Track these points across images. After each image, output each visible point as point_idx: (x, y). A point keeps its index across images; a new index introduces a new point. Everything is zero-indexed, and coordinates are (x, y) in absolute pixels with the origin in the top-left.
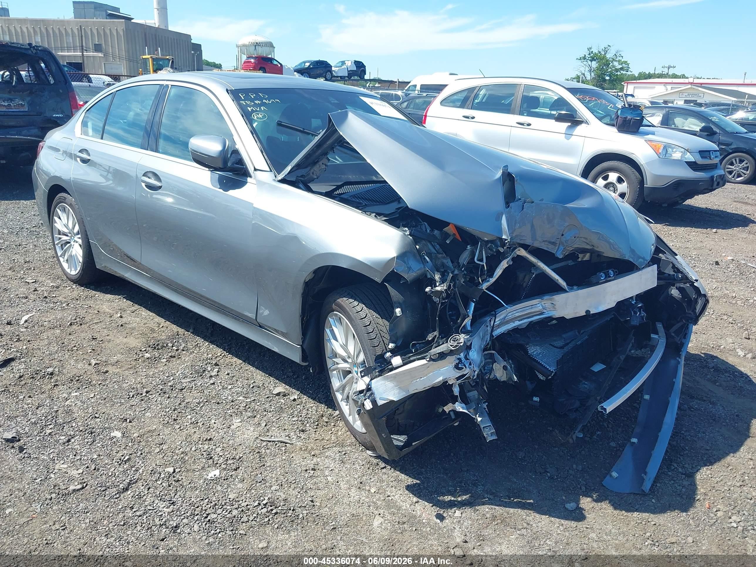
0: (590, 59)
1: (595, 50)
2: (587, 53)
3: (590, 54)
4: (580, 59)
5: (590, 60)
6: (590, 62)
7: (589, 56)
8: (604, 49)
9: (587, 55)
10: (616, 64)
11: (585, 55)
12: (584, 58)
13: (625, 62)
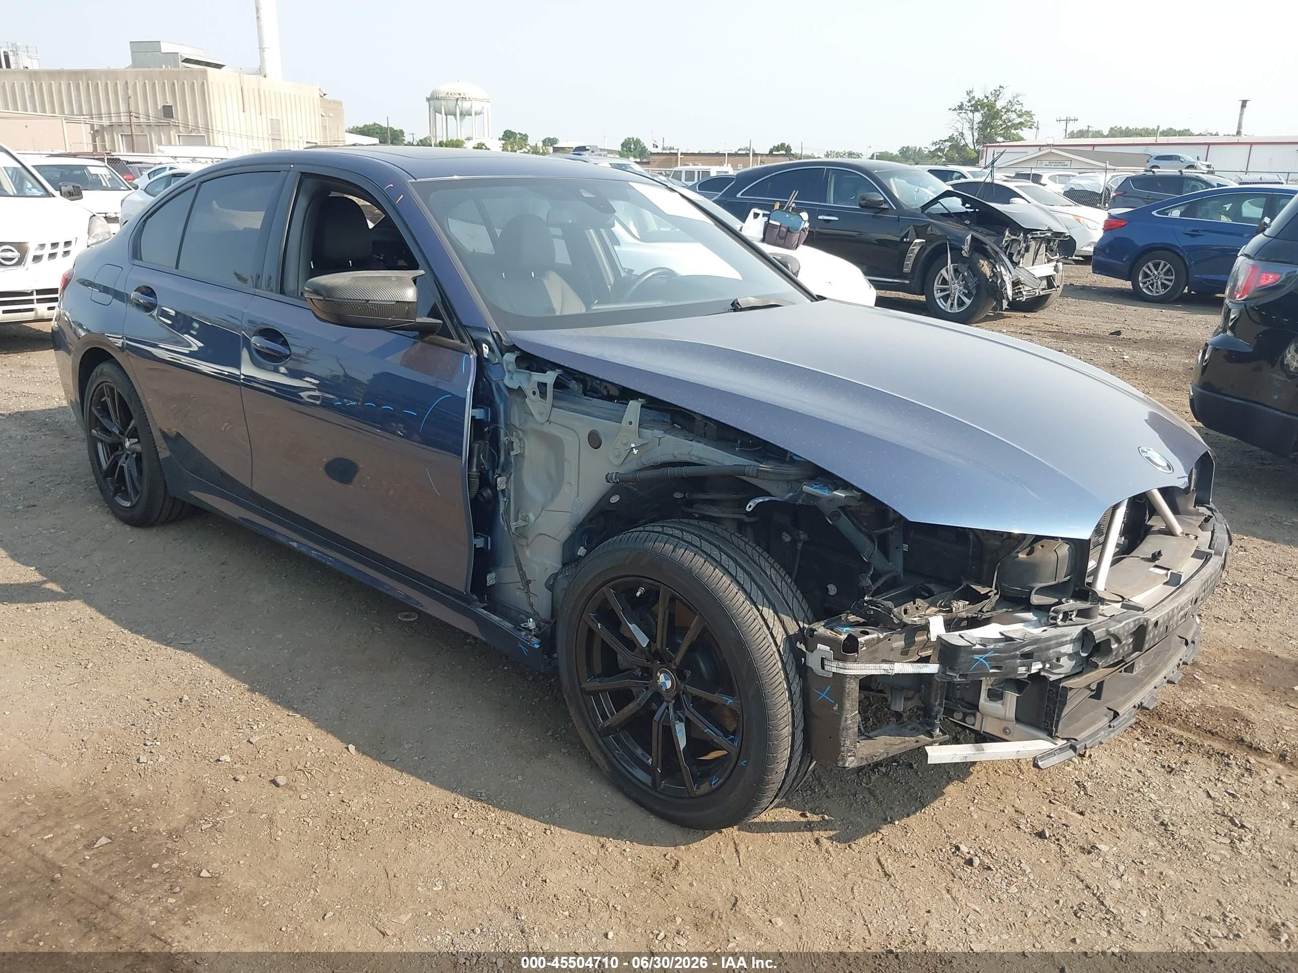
0: (970, 108)
1: (979, 95)
2: (965, 99)
3: (970, 101)
4: (955, 110)
5: (971, 111)
6: (970, 114)
7: (969, 104)
8: (994, 92)
9: (965, 103)
10: (1013, 116)
11: (962, 104)
12: (961, 107)
13: (1028, 113)
